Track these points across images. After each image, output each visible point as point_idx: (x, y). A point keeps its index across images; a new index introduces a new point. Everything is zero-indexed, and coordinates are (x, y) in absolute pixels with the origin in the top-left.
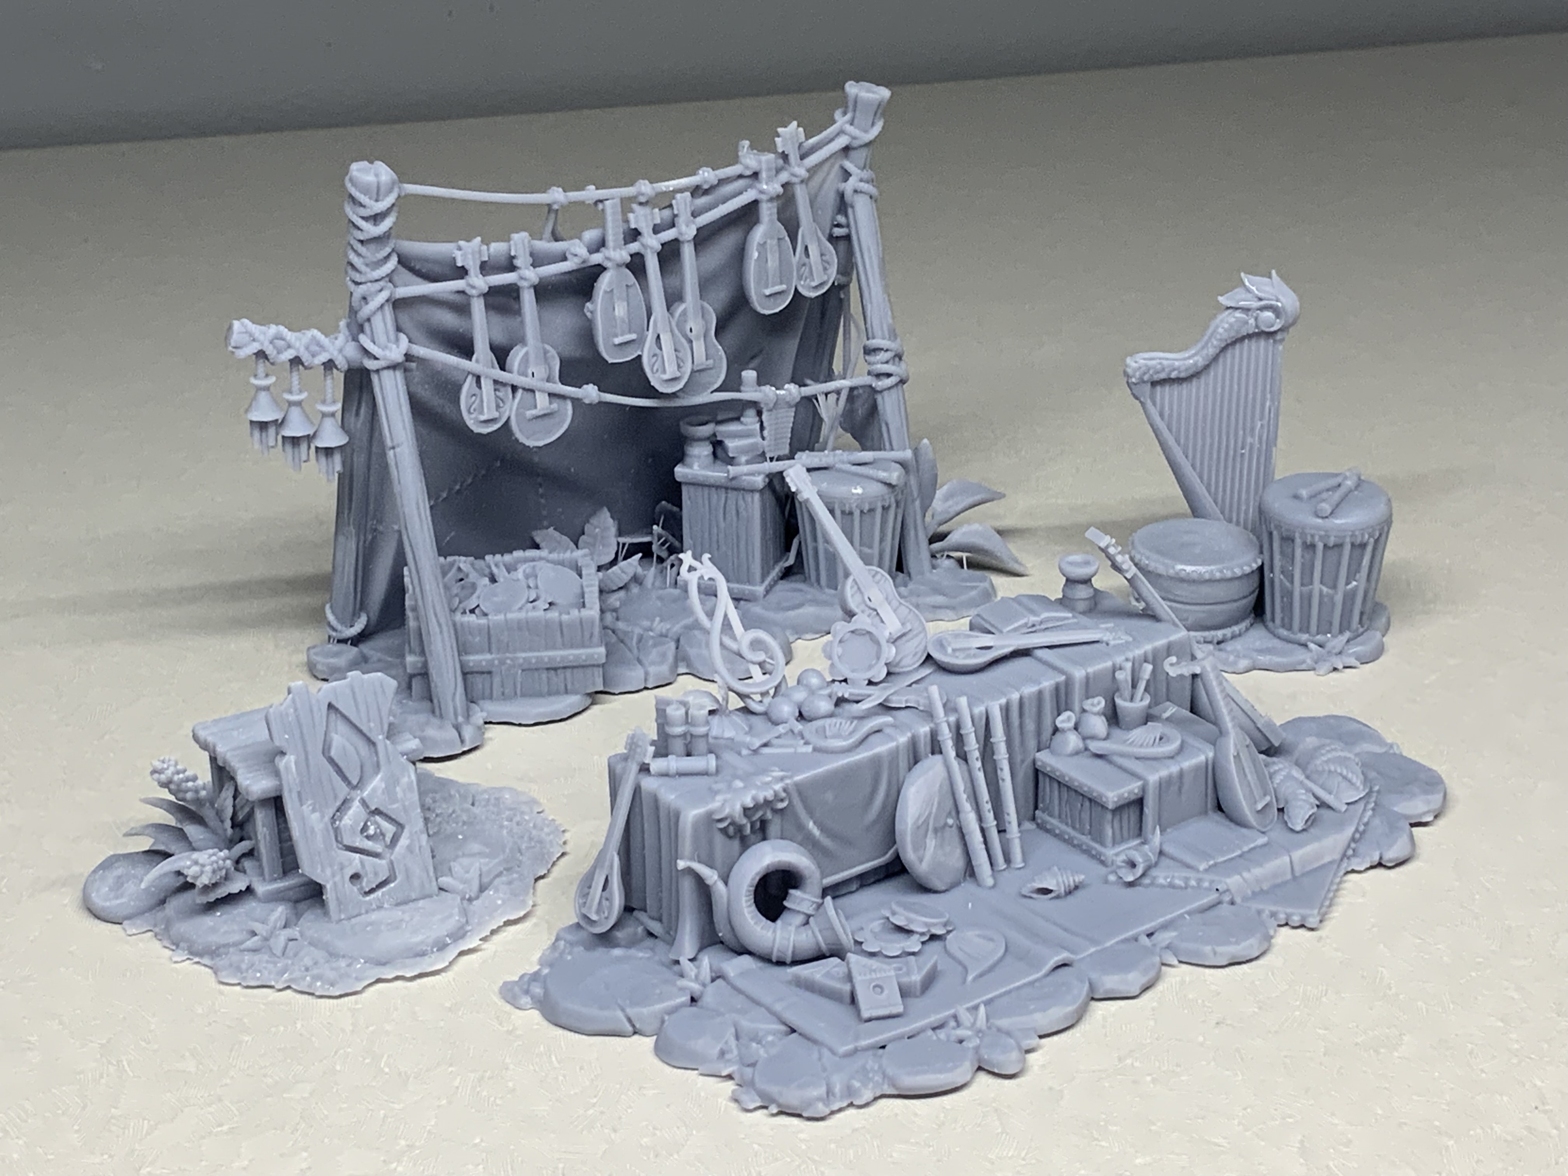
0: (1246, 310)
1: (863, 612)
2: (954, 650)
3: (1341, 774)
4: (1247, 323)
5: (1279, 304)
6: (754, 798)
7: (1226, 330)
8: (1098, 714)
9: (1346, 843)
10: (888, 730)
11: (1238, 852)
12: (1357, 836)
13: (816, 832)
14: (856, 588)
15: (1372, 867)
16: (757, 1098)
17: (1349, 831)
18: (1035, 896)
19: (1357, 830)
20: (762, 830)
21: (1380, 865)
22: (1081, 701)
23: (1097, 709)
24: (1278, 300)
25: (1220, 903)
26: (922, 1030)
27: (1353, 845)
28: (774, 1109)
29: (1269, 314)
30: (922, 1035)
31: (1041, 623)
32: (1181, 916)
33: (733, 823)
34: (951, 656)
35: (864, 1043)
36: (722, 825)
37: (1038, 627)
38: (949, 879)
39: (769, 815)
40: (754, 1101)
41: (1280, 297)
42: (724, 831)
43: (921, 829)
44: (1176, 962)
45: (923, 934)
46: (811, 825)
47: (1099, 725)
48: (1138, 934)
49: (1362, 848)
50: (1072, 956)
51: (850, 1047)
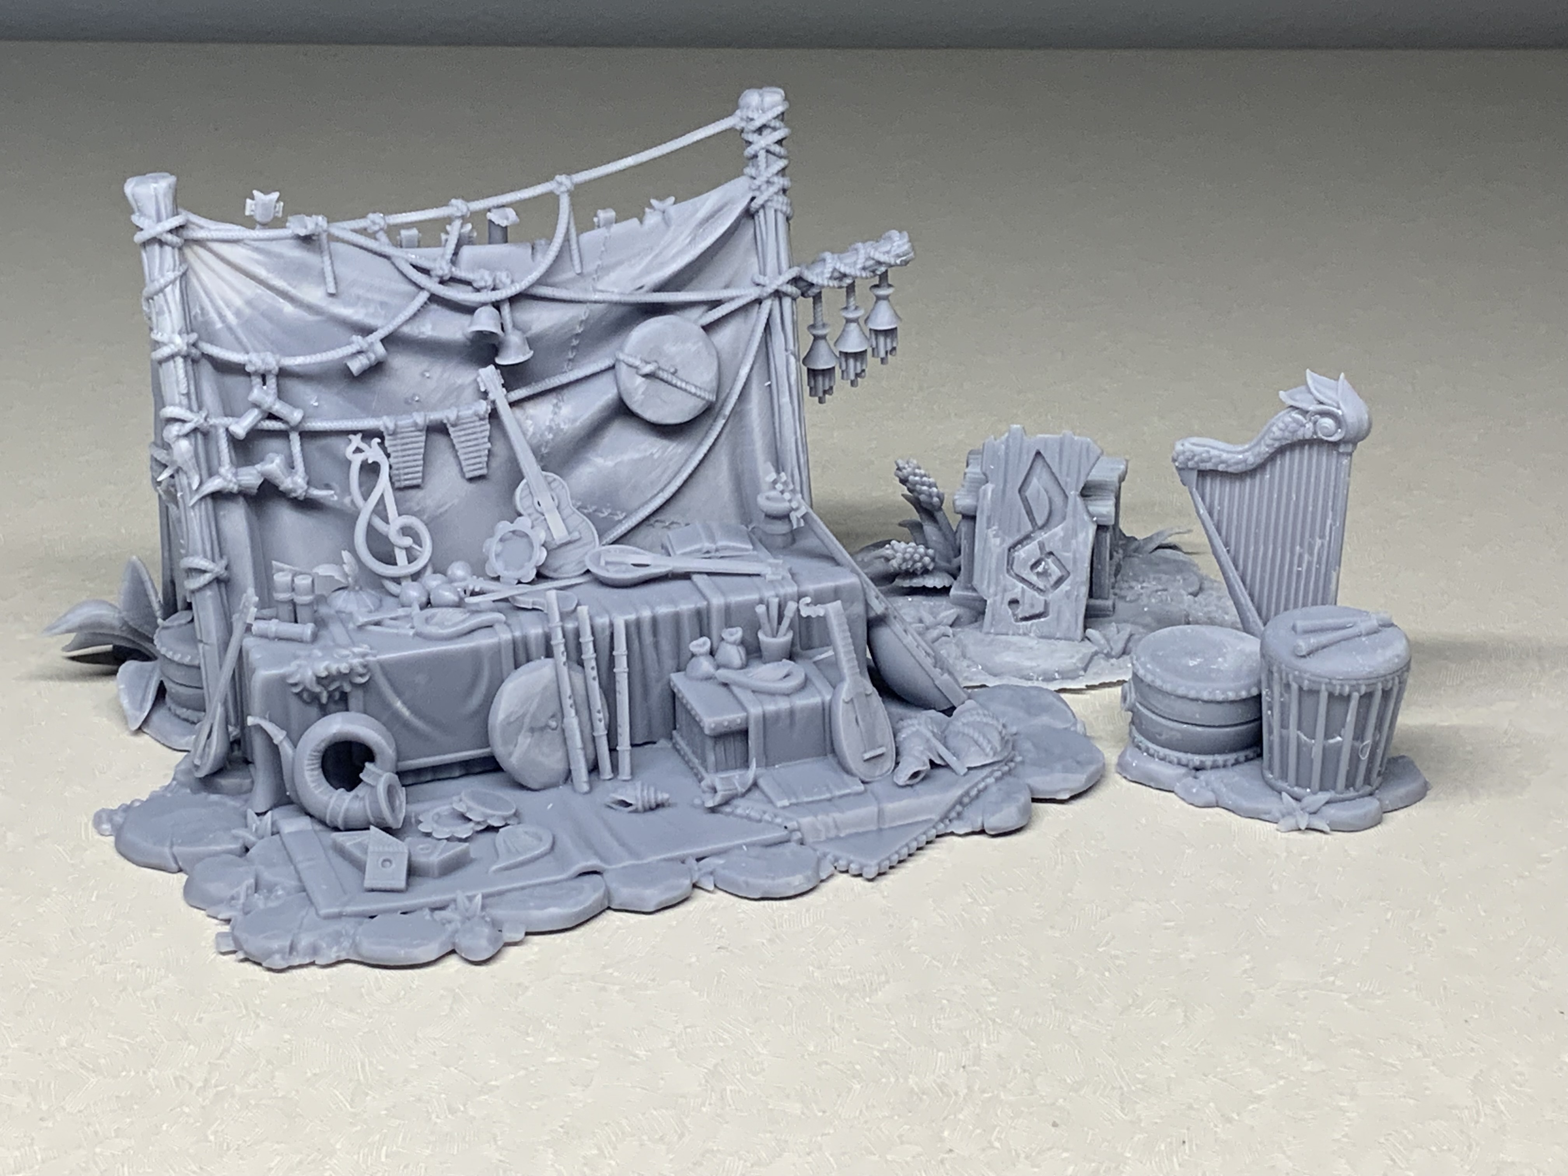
0: (1304, 412)
1: (530, 515)
2: (607, 563)
3: (972, 738)
4: (1304, 426)
5: (1340, 412)
6: (327, 669)
7: (1281, 430)
8: (734, 643)
9: (951, 803)
10: (497, 627)
11: (828, 796)
12: (966, 800)
13: (406, 712)
14: (527, 492)
15: (973, 833)
16: (231, 942)
17: (958, 792)
18: (614, 806)
19: (967, 793)
20: (342, 701)
21: (982, 832)
22: (720, 629)
23: (732, 639)
24: (1339, 408)
25: (788, 841)
26: (421, 908)
27: (959, 808)
28: (241, 956)
29: (1328, 422)
30: (418, 913)
31: (717, 550)
32: (740, 847)
33: (305, 689)
34: (602, 568)
35: (350, 909)
36: (297, 690)
37: (712, 554)
38: (545, 779)
39: (347, 688)
40: (228, 945)
41: (1342, 405)
42: (299, 695)
43: (515, 725)
44: (711, 888)
45: (478, 823)
46: (399, 704)
47: (734, 654)
48: (688, 856)
49: (968, 813)
50: (606, 867)
51: (335, 910)
